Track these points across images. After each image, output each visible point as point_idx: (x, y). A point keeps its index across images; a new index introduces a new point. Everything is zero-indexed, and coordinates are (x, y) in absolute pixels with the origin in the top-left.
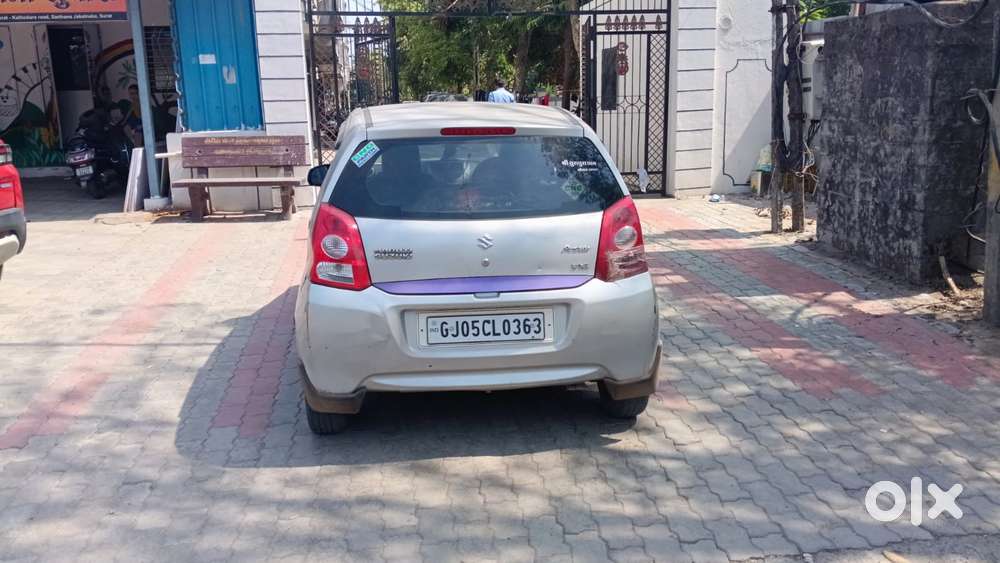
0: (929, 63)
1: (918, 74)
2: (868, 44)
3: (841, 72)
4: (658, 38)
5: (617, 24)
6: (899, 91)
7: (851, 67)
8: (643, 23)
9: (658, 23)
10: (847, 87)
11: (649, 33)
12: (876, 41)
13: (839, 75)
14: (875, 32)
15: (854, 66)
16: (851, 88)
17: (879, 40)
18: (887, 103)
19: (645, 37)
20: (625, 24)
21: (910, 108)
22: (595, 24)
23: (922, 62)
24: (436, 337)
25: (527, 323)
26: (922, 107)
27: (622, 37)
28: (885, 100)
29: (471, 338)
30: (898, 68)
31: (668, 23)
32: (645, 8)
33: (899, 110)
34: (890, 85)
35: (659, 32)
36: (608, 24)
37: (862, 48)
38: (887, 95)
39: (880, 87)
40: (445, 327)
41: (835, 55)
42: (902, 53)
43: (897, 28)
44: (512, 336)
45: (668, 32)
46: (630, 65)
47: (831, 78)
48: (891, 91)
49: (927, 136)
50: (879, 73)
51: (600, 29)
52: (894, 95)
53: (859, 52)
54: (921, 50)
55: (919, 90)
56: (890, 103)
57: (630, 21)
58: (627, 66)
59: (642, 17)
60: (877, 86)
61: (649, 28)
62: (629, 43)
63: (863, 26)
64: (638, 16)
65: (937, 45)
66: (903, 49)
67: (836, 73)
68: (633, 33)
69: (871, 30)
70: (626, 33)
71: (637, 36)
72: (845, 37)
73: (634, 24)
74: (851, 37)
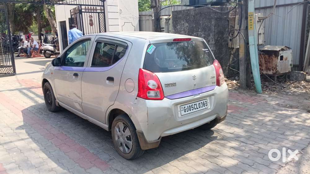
0: (213, 22)
1: (209, 26)
2: (190, 17)
3: (180, 25)
4: (102, 15)
5: (88, 9)
6: (202, 30)
7: (183, 24)
8: (96, 10)
9: (101, 10)
10: (183, 29)
11: (99, 13)
12: (192, 17)
13: (179, 26)
14: (192, 14)
15: (185, 24)
16: (184, 30)
17: (194, 16)
18: (198, 34)
19: (97, 14)
20: (91, 9)
21: (207, 35)
22: (81, 9)
23: (210, 22)
24: (183, 113)
25: (204, 103)
26: (211, 34)
27: (90, 13)
28: (198, 33)
29: (192, 111)
30: (202, 24)
31: (104, 10)
32: (96, 4)
33: (202, 35)
34: (199, 29)
35: (101, 13)
36: (85, 9)
37: (188, 19)
38: (198, 32)
39: (195, 29)
40: (185, 108)
41: (177, 21)
42: (203, 20)
43: (201, 13)
44: (201, 108)
45: (104, 13)
46: (94, 23)
47: (176, 27)
48: (200, 30)
49: (213, 42)
50: (195, 26)
51: (83, 10)
52: (201, 32)
53: (186, 20)
54: (210, 20)
55: (210, 29)
56: (199, 34)
57: (92, 8)
58: (93, 23)
59: (96, 8)
60: (194, 29)
61: (98, 11)
62: (93, 16)
63: (187, 12)
64: (95, 7)
65: (215, 18)
66: (203, 19)
67: (178, 26)
68: (94, 12)
69: (190, 14)
70: (91, 12)
71: (95, 14)
72: (180, 16)
73: (94, 9)
74: (183, 15)
